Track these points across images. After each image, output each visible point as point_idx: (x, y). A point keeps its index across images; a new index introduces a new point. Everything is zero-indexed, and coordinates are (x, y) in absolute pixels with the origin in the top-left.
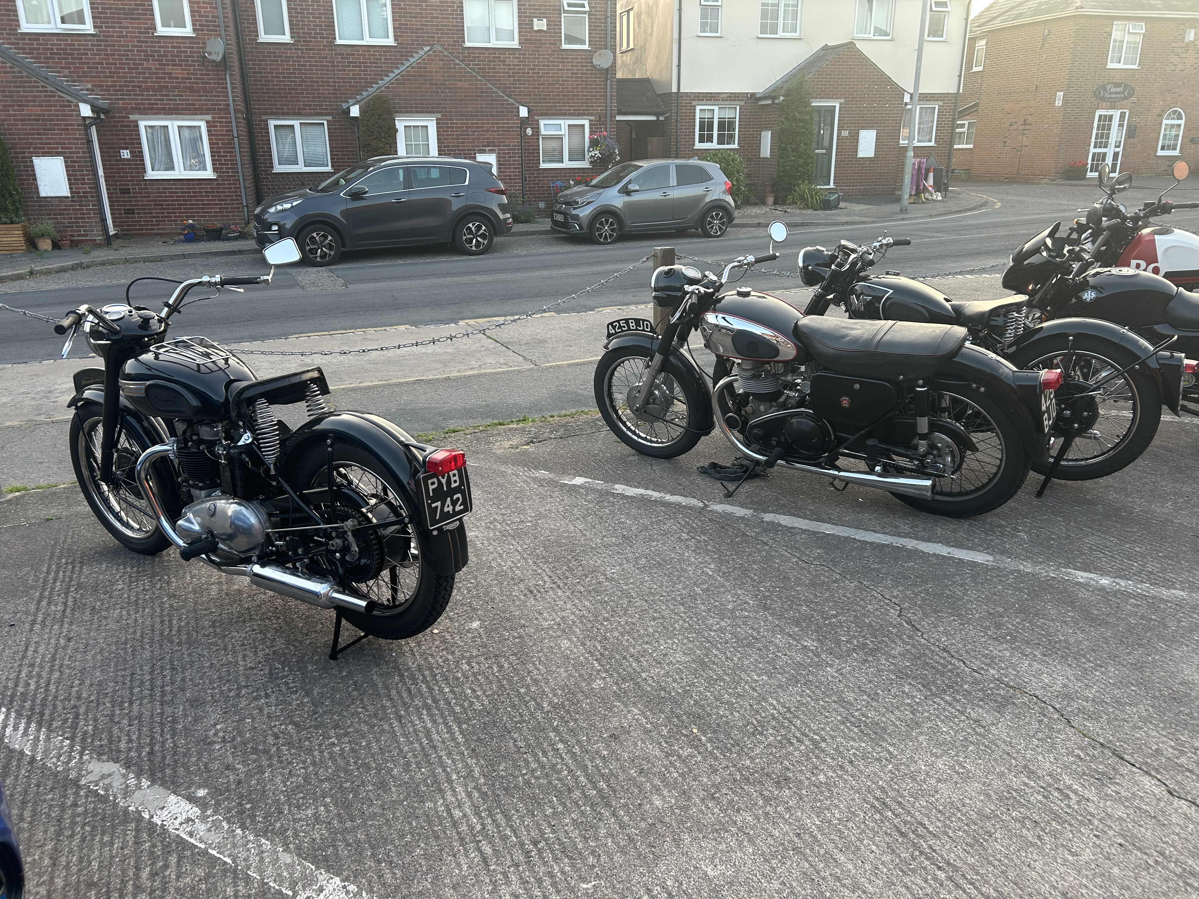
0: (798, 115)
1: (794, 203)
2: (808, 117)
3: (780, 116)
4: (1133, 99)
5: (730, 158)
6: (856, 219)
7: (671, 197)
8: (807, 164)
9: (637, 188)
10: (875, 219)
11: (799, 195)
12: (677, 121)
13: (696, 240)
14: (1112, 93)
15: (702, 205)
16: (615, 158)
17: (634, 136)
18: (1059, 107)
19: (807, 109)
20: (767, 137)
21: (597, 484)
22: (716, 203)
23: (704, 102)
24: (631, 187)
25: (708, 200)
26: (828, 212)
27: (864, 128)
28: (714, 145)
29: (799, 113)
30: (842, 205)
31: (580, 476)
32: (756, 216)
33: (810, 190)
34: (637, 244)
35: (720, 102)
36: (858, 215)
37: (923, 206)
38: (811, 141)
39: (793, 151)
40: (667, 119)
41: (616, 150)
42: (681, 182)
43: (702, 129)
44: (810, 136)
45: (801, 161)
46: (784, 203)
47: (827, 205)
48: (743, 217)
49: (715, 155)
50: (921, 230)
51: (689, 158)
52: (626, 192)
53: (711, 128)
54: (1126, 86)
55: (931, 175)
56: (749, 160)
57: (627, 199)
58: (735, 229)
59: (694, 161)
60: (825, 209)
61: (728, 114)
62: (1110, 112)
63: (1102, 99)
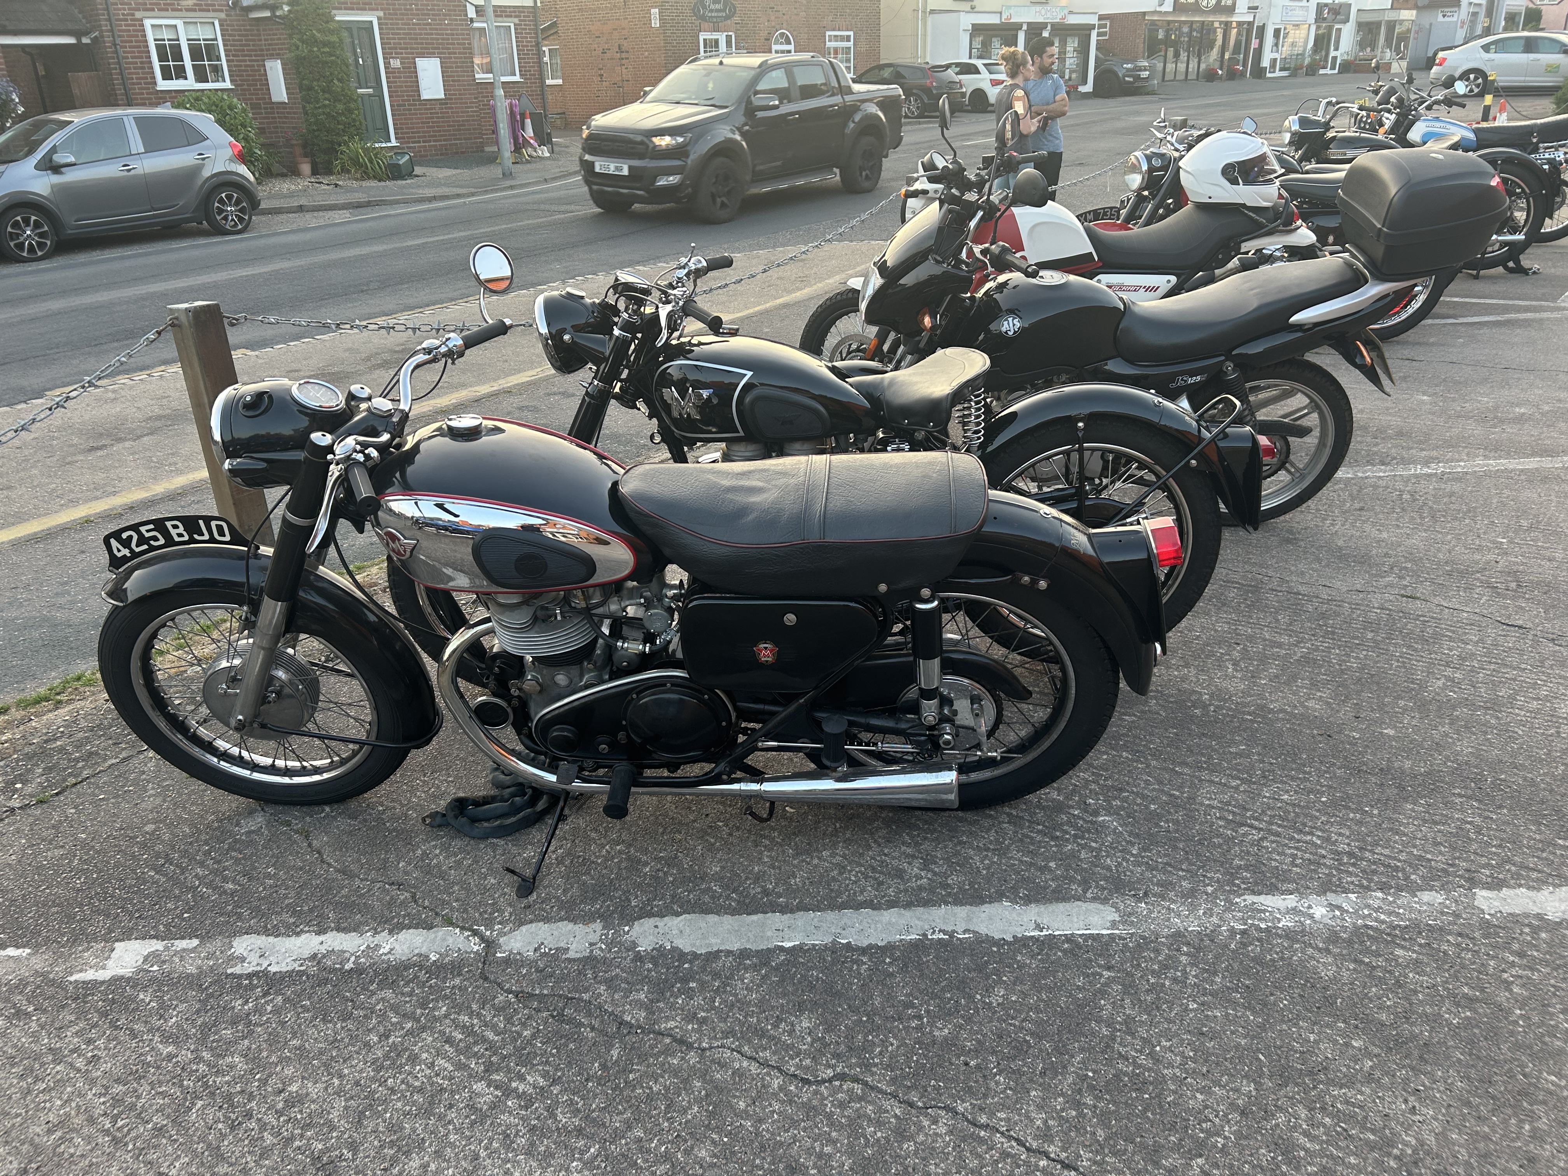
0: (318, 35)
1: (345, 170)
2: (334, 38)
3: (291, 36)
4: (736, 19)
5: (225, 105)
6: (446, 191)
7: (140, 171)
8: (351, 111)
9: (72, 159)
10: (473, 190)
11: (351, 159)
12: (115, 45)
13: (202, 241)
14: (711, 11)
15: (200, 182)
16: (15, 110)
17: (42, 72)
18: (657, 29)
19: (332, 26)
20: (275, 70)
21: (182, 954)
22: (222, 178)
23: (156, 13)
24: (60, 158)
25: (206, 173)
26: (400, 182)
27: (422, 55)
28: (190, 83)
29: (319, 31)
30: (418, 170)
31: (126, 936)
32: (291, 195)
33: (366, 151)
34: (97, 255)
35: (184, 14)
36: (446, 185)
37: (528, 165)
38: (348, 76)
39: (324, 92)
40: (95, 40)
41: (14, 96)
42: (152, 146)
43: (162, 57)
44: (344, 68)
45: (340, 107)
46: (329, 172)
47: (396, 173)
48: (270, 197)
49: (197, 99)
50: (542, 203)
51: (156, 105)
52: (50, 166)
53: (178, 57)
54: (726, 2)
55: (528, 122)
56: (255, 107)
57: (56, 179)
58: (263, 218)
59: (165, 111)
60: (394, 178)
61: (203, 33)
62: (714, 36)
63: (703, 18)
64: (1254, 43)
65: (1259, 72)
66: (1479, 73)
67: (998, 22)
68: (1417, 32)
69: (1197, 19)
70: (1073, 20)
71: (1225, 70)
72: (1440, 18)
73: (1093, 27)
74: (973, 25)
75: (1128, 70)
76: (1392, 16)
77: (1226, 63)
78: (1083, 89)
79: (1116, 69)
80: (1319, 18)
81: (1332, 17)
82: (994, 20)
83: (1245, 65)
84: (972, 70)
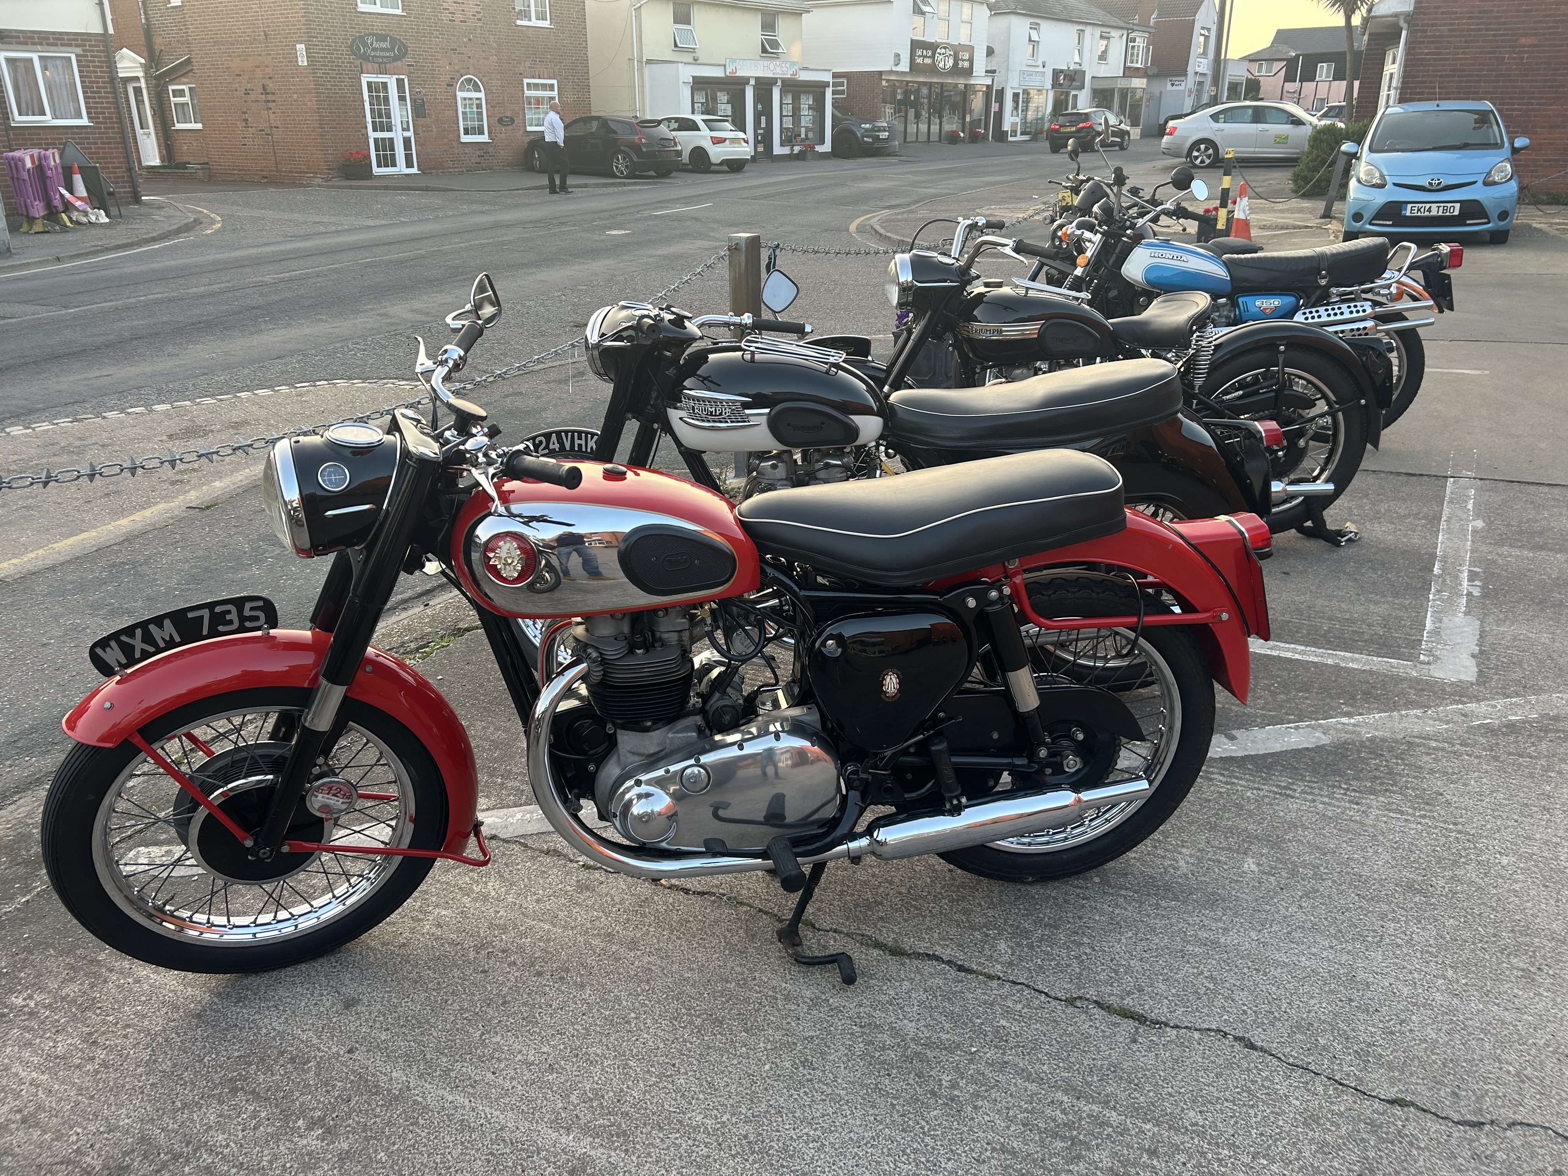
4: (408, 60)
14: (376, 49)
18: (305, 68)
54: (394, 41)
55: (79, 177)
62: (381, 78)
63: (365, 58)
64: (995, 107)
65: (1001, 136)
66: (1210, 143)
67: (722, 75)
68: (1148, 100)
69: (935, 80)
70: (804, 76)
71: (967, 133)
72: (1169, 87)
73: (827, 84)
74: (694, 77)
75: (867, 130)
76: (1123, 84)
77: (967, 125)
78: (819, 149)
79: (854, 128)
80: (1055, 84)
81: (1067, 83)
82: (718, 73)
83: (986, 128)
84: (691, 126)
